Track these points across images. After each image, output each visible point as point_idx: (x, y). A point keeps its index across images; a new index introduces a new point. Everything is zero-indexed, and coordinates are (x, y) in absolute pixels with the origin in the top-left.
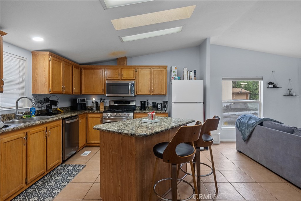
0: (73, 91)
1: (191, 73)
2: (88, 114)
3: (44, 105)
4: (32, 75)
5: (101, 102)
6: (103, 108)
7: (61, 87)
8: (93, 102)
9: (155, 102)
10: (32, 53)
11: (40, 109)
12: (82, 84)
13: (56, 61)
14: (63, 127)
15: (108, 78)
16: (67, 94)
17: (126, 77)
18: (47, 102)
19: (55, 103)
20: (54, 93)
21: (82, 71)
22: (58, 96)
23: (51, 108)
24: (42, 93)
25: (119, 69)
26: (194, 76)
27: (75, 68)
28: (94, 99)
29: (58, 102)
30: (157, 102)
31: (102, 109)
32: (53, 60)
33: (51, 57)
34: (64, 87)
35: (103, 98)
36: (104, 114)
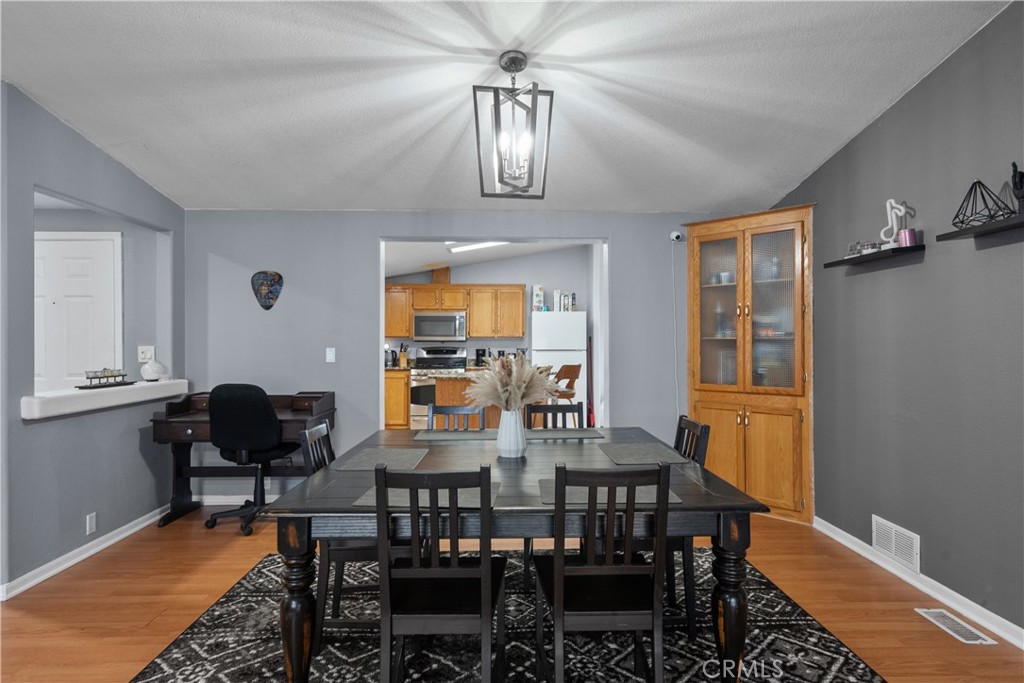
1: (566, 299)
5: (401, 351)
6: (406, 361)
15: (417, 308)
17: (449, 305)
25: (437, 291)
26: (573, 305)
31: (403, 364)
35: (405, 344)
36: (413, 372)
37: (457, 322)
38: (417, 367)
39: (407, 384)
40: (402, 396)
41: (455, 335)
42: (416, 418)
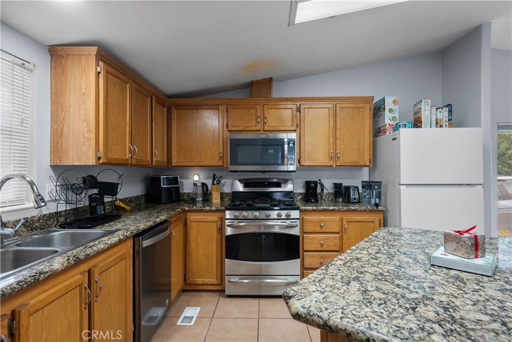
0: (154, 159)
1: (440, 112)
2: (189, 214)
3: (83, 195)
4: (49, 114)
5: (213, 184)
6: (219, 198)
7: (127, 148)
8: (195, 185)
9: (342, 184)
10: (50, 51)
11: (74, 206)
12: (173, 142)
13: (115, 78)
14: (137, 258)
15: (233, 129)
16: (140, 165)
17: (274, 124)
18: (91, 188)
19: (112, 189)
20: (111, 164)
21: (171, 113)
22: (120, 170)
23: (103, 203)
24: (78, 164)
25: (258, 107)
26: (449, 120)
27: (156, 104)
28: (196, 178)
29: (120, 186)
30: (346, 183)
31: (216, 199)
32: (107, 72)
33: (101, 63)
34: (134, 148)
35: (218, 175)
36: (228, 214)
37: (286, 146)
38: (233, 208)
39: (221, 230)
40: (214, 246)
41: (282, 164)
42: (233, 279)
